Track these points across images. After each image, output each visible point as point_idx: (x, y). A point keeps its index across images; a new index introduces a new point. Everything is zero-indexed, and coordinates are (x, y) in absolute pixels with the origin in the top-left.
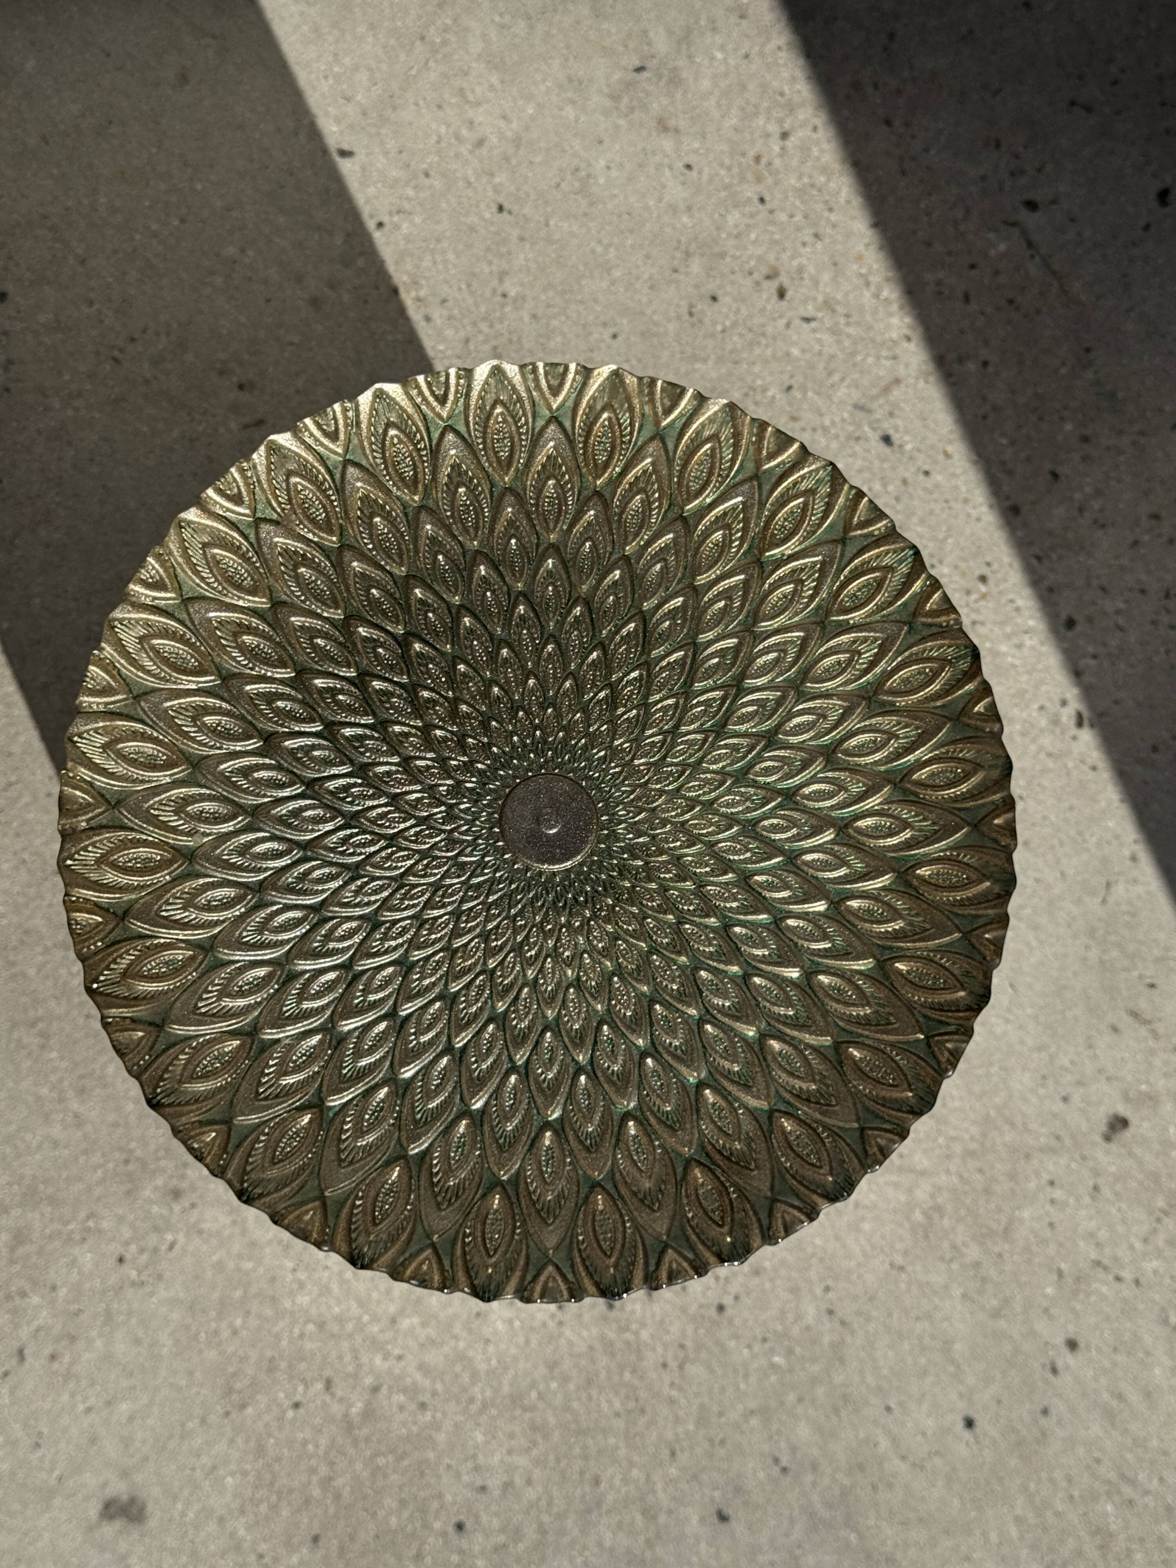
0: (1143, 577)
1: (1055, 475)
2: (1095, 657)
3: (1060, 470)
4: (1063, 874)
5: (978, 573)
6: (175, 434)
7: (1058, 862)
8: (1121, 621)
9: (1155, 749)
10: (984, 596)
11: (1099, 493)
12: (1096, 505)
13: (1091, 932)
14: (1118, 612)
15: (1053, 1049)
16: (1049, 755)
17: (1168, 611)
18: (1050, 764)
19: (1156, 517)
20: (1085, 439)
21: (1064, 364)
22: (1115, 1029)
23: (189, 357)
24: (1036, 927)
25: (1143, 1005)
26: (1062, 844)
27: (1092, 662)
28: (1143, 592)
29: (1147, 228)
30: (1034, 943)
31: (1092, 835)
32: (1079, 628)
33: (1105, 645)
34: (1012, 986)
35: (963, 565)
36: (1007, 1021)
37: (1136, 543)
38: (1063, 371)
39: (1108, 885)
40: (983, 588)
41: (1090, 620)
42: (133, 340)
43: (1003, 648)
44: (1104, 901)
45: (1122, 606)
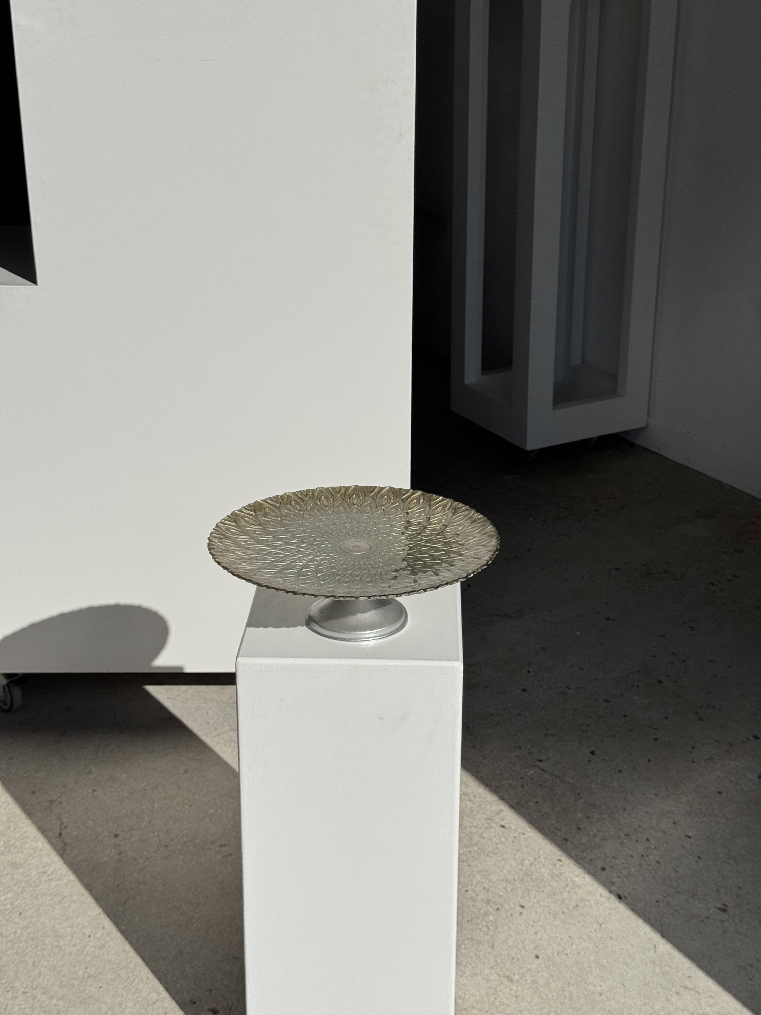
0: (630, 852)
1: (579, 829)
2: (618, 877)
3: (580, 827)
4: (632, 945)
5: (557, 859)
6: (194, 862)
7: (628, 942)
8: (626, 866)
9: (658, 902)
10: (562, 865)
11: (600, 831)
12: (601, 834)
13: (653, 962)
14: (623, 863)
15: (651, 1004)
16: (610, 909)
17: (645, 861)
18: (612, 912)
19: (627, 835)
20: (588, 817)
21: (570, 798)
22: (678, 993)
23: (197, 841)
24: (627, 964)
25: (688, 984)
26: (627, 936)
27: (618, 879)
28: (632, 856)
29: (589, 761)
30: (628, 970)
31: (641, 931)
32: (608, 869)
33: (621, 873)
34: (623, 984)
35: (549, 858)
36: (625, 997)
37: (622, 843)
38: (570, 800)
39: (655, 947)
40: (560, 863)
41: (612, 867)
42: (172, 840)
43: (576, 879)
44: (655, 952)
45: (624, 861)
